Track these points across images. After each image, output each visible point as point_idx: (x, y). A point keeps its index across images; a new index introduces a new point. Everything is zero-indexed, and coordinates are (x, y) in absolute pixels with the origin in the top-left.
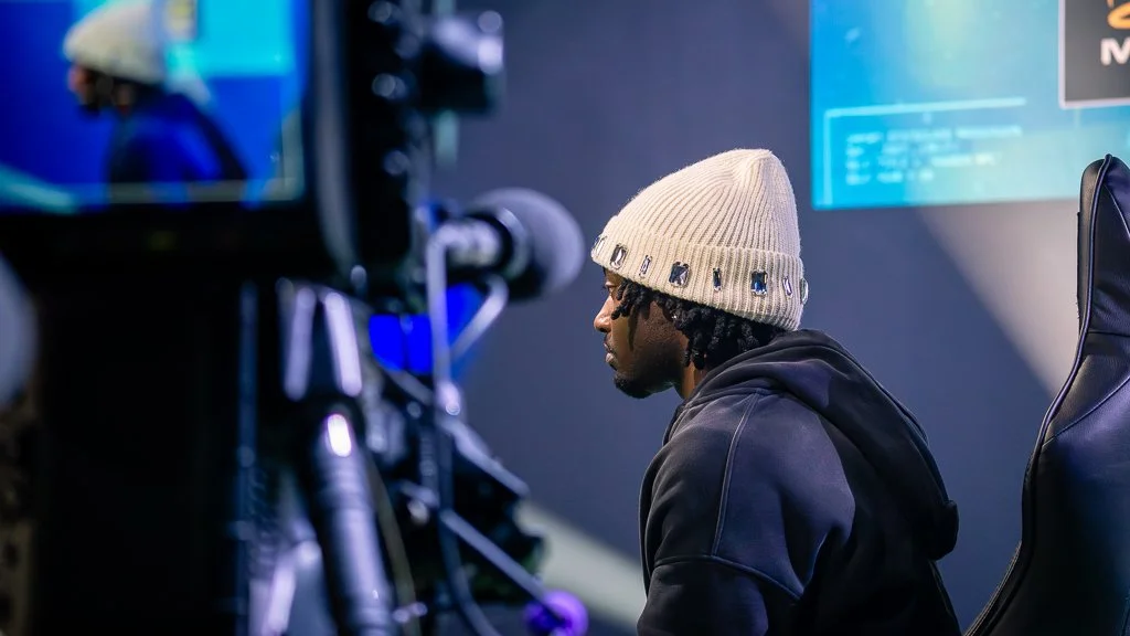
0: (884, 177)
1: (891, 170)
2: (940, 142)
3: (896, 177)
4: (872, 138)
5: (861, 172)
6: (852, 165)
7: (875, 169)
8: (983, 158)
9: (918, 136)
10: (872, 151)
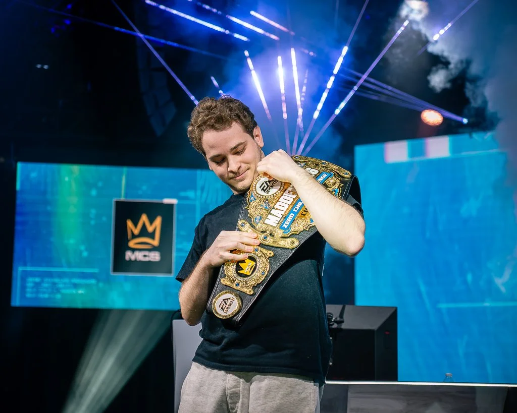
0: (41, 296)
1: (44, 293)
2: (65, 284)
3: (46, 296)
4: (37, 280)
5: (32, 293)
6: (28, 290)
7: (38, 292)
8: (81, 291)
9: (56, 280)
10: (37, 285)
